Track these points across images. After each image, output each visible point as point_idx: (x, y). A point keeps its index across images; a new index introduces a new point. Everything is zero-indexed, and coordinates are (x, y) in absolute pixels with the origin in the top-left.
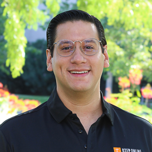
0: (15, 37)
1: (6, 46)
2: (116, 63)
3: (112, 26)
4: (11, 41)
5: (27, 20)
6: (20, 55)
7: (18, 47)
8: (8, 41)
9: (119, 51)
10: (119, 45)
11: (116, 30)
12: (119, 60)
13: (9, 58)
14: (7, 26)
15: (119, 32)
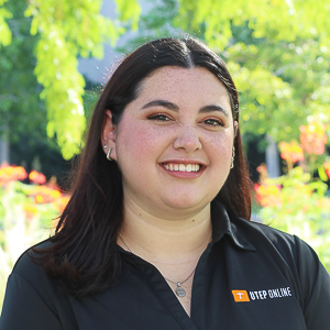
0: (59, 76)
1: (43, 96)
2: (277, 115)
4: (51, 85)
6: (74, 112)
7: (66, 95)
8: (46, 84)
9: (281, 90)
10: (280, 76)
11: (272, 46)
12: (282, 108)
13: (53, 119)
14: (40, 57)
15: (277, 52)
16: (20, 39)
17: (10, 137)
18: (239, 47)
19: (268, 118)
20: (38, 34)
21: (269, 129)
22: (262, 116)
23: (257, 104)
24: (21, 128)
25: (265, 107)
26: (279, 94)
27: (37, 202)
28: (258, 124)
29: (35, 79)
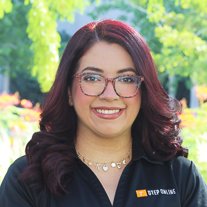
0: (43, 34)
1: (31, 48)
2: (197, 63)
3: (188, 10)
5: (58, 9)
6: (52, 59)
7: (48, 47)
8: (34, 39)
9: (201, 45)
10: (200, 36)
11: (195, 15)
12: (201, 59)
15: (198, 19)
16: (18, 4)
17: (11, 73)
18: (171, 15)
19: (191, 66)
20: (30, 5)
21: (191, 73)
22: (187, 64)
23: (184, 55)
24: (18, 68)
25: (188, 57)
26: (199, 49)
27: (26, 120)
28: (183, 69)
29: (26, 35)
